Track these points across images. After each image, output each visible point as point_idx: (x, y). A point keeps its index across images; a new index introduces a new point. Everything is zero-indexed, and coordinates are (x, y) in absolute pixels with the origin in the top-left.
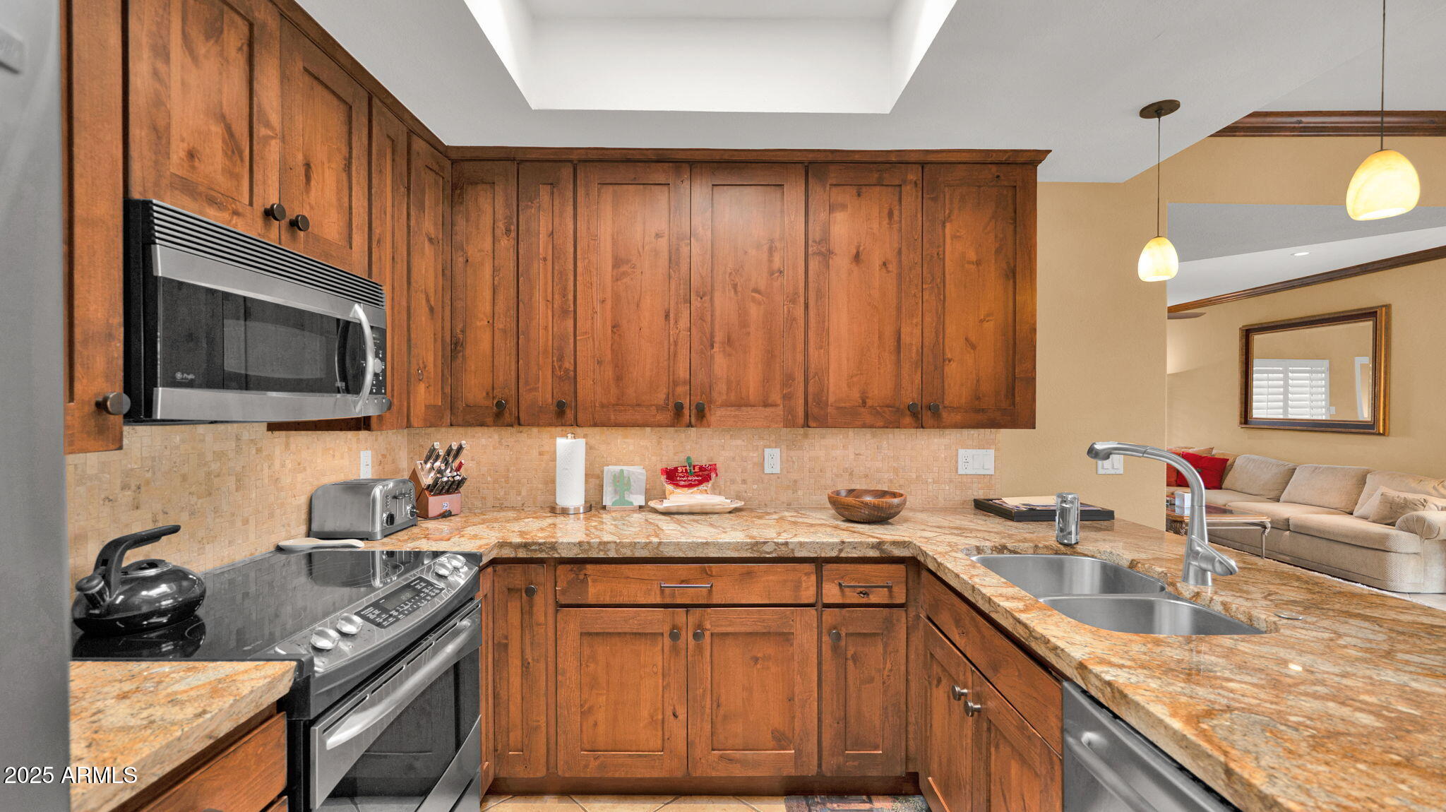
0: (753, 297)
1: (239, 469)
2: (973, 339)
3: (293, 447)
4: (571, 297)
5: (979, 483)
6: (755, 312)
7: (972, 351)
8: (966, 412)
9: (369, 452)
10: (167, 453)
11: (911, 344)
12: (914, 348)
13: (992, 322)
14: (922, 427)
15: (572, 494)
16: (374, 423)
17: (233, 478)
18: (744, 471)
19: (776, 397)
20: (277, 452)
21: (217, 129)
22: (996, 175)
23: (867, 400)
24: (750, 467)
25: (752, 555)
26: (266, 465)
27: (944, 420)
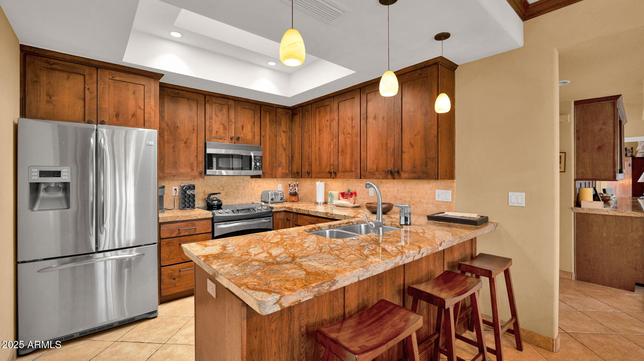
0: (348, 136)
1: (244, 185)
2: (412, 143)
3: (257, 182)
4: (311, 142)
5: (445, 205)
6: (349, 141)
7: (412, 148)
8: (409, 173)
9: (281, 185)
10: (229, 181)
11: (391, 147)
12: (392, 149)
13: (420, 135)
14: (394, 179)
15: (320, 198)
16: (262, 176)
17: (242, 187)
18: (364, 195)
19: (353, 169)
20: (253, 182)
21: (222, 126)
22: (420, 73)
23: (378, 169)
24: (365, 193)
25: (326, 217)
26: (250, 185)
27: (402, 176)
